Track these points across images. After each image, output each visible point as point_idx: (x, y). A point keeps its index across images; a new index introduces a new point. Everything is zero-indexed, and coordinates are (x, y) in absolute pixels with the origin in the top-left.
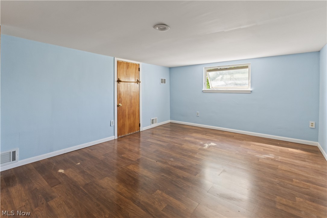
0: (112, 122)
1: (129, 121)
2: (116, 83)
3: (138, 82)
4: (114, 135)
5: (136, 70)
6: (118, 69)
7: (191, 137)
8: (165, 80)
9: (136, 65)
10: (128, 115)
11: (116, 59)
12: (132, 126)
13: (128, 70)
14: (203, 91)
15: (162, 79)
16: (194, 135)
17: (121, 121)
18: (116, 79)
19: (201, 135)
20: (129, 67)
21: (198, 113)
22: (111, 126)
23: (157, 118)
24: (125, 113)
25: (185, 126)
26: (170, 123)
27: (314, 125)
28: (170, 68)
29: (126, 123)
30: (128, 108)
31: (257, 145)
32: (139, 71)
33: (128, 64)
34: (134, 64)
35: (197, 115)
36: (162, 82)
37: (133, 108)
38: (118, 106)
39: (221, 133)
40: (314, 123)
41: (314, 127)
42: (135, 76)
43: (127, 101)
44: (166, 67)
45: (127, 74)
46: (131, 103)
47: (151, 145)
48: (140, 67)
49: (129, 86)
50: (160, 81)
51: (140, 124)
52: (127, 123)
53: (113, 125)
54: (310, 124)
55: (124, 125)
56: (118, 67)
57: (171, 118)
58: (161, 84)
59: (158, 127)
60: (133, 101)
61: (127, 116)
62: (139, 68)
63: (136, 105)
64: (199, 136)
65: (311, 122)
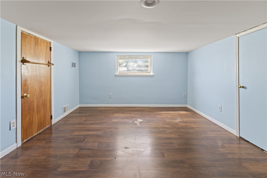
0: (13, 123)
1: (38, 115)
2: (19, 64)
3: (49, 64)
4: (16, 142)
5: (46, 49)
6: (23, 43)
7: (116, 118)
8: (75, 63)
9: (47, 42)
10: (37, 107)
11: (20, 29)
12: (42, 121)
13: (37, 48)
14: (115, 75)
15: (73, 63)
16: (116, 115)
17: (27, 118)
18: (19, 59)
19: (122, 114)
20: (38, 44)
21: (111, 95)
22: (10, 129)
23: (68, 105)
24: (33, 105)
25: (99, 109)
26: (80, 108)
27: (185, 95)
28: (80, 52)
29: (34, 119)
30: (37, 98)
31: (164, 114)
32: (51, 50)
33: (36, 39)
34: (44, 41)
35: (110, 97)
36: (73, 66)
37: (43, 98)
38: (22, 97)
39: (133, 109)
40: (185, 93)
41: (185, 96)
42: (46, 56)
43: (36, 89)
44: (76, 50)
45: (35, 53)
46: (41, 91)
47: (86, 139)
48: (52, 46)
49: (38, 68)
50: (70, 65)
51: (51, 116)
52: (36, 119)
53: (15, 127)
54: (184, 95)
55: (31, 123)
56: (23, 41)
57: (80, 103)
58: (72, 68)
59: (71, 115)
60: (43, 88)
61: (36, 109)
62: (51, 48)
63: (47, 93)
64: (121, 115)
65: (184, 93)
